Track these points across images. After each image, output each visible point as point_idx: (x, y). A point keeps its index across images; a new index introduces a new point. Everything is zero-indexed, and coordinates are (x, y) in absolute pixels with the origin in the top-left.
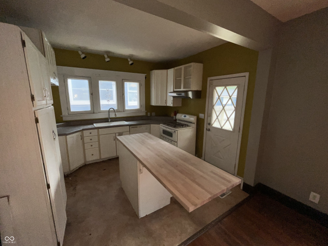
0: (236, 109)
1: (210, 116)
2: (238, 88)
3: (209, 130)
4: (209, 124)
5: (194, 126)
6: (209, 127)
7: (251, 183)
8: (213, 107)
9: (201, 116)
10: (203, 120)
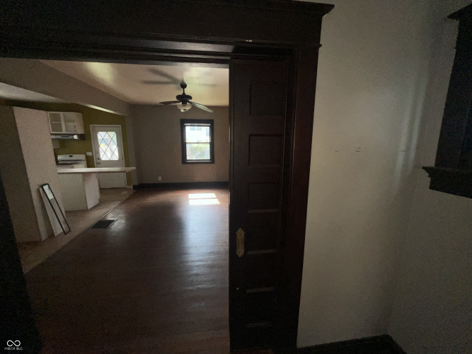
0: (118, 146)
1: (98, 152)
2: (116, 133)
3: (99, 163)
4: (99, 159)
5: (85, 162)
6: (98, 161)
7: (136, 184)
8: (99, 146)
9: (89, 154)
10: (92, 157)
